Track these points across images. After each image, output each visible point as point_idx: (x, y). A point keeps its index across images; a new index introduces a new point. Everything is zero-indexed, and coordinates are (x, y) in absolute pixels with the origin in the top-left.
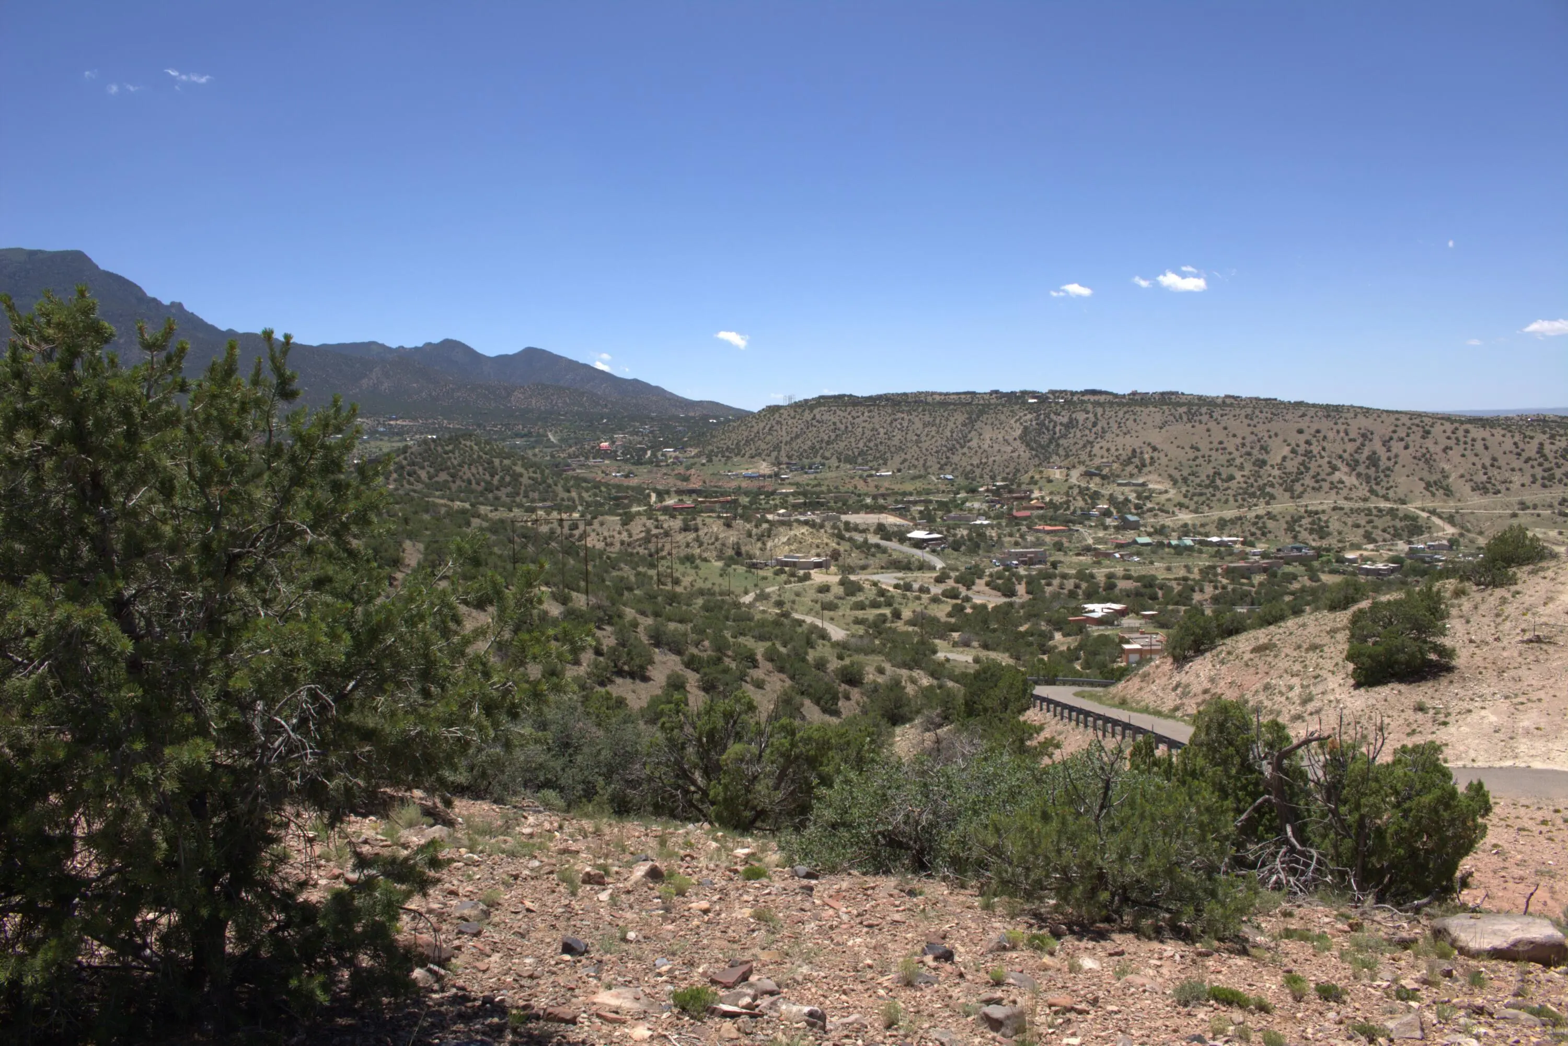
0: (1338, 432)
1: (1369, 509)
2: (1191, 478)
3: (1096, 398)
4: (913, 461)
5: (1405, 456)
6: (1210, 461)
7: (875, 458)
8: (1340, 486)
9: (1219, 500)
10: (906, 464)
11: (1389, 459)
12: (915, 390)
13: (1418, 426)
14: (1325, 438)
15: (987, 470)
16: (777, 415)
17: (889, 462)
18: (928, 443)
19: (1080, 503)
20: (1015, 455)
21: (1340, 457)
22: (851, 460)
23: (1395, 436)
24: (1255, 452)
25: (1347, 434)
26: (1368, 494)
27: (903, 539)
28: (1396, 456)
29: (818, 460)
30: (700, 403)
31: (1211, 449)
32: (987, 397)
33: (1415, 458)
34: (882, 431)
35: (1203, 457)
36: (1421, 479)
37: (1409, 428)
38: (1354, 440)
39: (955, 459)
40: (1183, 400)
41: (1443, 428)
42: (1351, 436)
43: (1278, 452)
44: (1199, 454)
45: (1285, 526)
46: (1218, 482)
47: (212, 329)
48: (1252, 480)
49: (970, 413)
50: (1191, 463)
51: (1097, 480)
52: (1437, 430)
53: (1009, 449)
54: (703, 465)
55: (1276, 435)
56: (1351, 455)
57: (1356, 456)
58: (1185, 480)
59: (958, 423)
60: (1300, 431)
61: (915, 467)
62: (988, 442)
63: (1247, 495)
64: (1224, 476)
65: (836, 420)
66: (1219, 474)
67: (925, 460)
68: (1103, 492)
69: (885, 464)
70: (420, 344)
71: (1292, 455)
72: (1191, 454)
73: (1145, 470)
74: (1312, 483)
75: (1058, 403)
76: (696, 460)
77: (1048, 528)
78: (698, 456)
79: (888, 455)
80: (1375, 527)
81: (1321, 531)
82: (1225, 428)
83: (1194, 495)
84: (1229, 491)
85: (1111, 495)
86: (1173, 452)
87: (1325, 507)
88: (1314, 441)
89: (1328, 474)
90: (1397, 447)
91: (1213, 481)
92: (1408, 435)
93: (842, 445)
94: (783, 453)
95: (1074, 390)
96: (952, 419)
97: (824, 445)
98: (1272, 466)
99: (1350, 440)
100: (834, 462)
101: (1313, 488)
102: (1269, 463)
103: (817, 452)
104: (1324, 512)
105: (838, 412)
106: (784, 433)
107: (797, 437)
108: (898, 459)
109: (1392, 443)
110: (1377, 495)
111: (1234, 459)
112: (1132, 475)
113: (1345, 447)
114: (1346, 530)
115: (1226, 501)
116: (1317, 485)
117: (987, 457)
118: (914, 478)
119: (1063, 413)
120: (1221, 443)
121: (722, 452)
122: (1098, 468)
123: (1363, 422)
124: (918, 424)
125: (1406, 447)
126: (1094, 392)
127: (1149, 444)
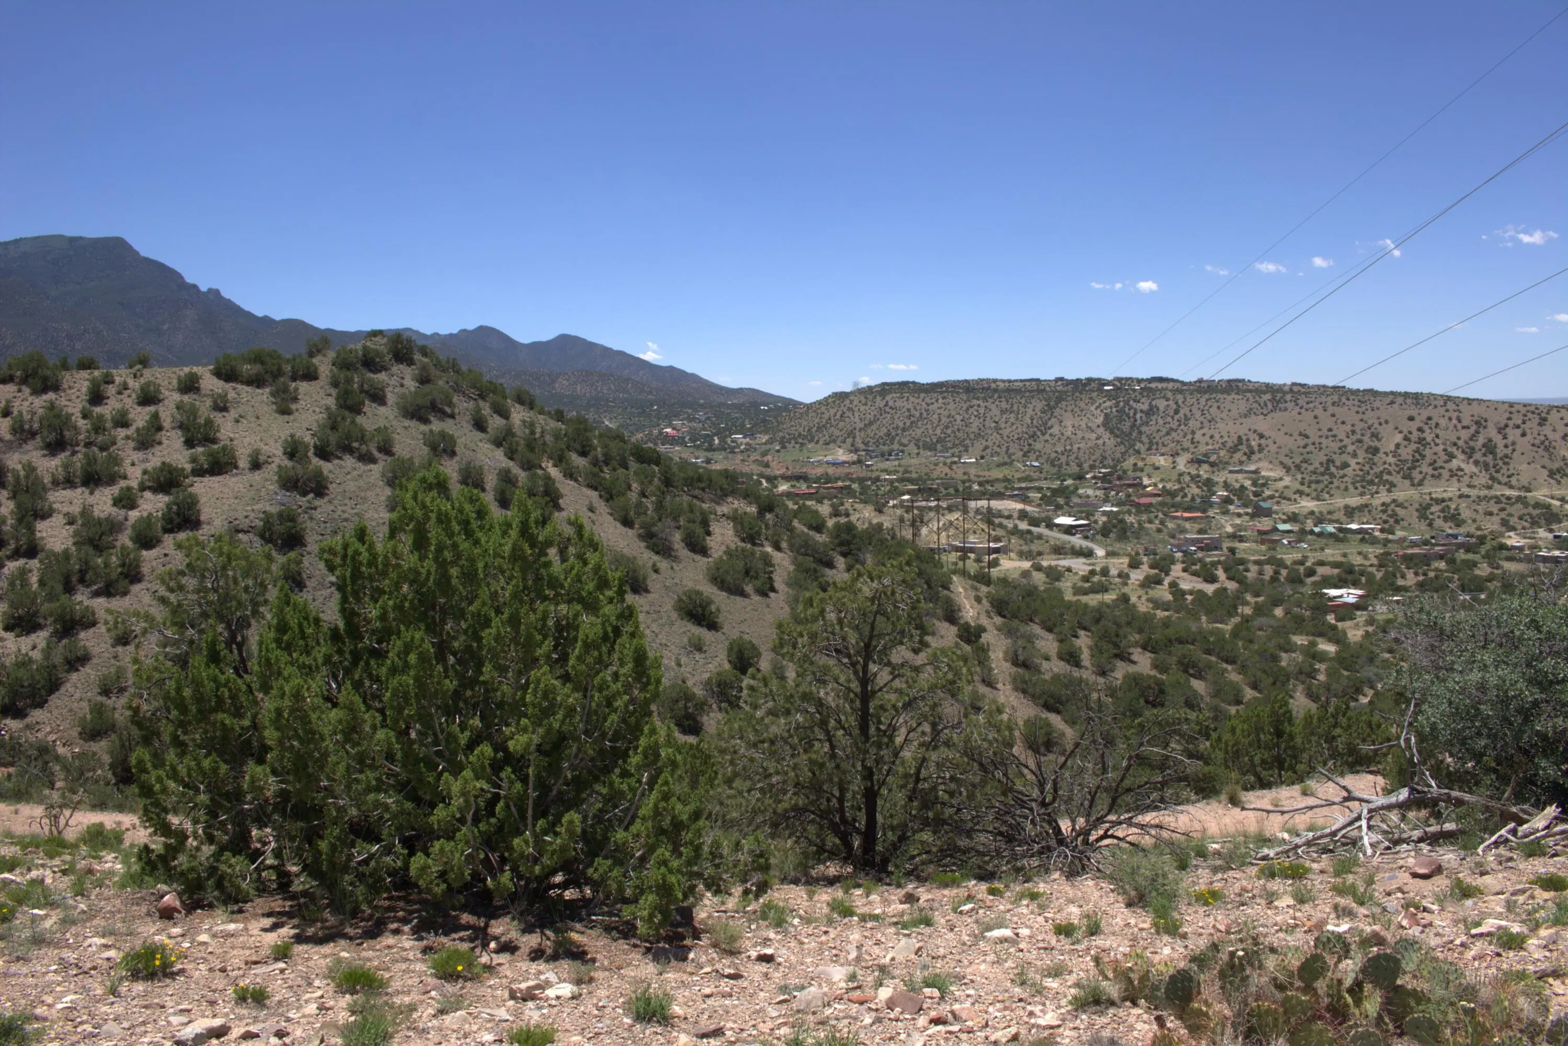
0: (1450, 419)
1: (1496, 497)
2: (1304, 465)
3: (1164, 385)
4: (996, 448)
5: (1523, 444)
6: (1321, 449)
7: (955, 446)
8: (1460, 473)
9: (1338, 488)
10: (989, 451)
11: (1506, 446)
12: (976, 378)
13: (1533, 413)
14: (1437, 425)
15: (1072, 458)
16: (847, 402)
17: (970, 449)
18: (1009, 430)
19: (1194, 490)
20: (1100, 442)
21: (1455, 444)
22: (931, 447)
23: (1511, 423)
24: (1366, 439)
25: (1460, 421)
26: (1490, 482)
27: (1051, 525)
28: (1514, 443)
29: (896, 446)
30: (740, 390)
31: (1320, 437)
32: (1053, 384)
33: (1533, 445)
34: (959, 418)
35: (1314, 444)
36: (1543, 467)
37: (1525, 415)
38: (1467, 427)
39: (1038, 446)
40: (1251, 387)
41: (1560, 415)
42: (1465, 423)
43: (1391, 440)
44: (1309, 441)
45: (1416, 514)
46: (1333, 469)
47: (249, 315)
48: (1367, 468)
49: (1048, 400)
50: (1301, 450)
51: (1206, 467)
52: (1554, 417)
53: (1094, 436)
54: (778, 451)
55: (1387, 422)
56: (1466, 443)
57: (1472, 443)
58: (1298, 467)
59: (1037, 410)
60: (1411, 419)
61: (998, 454)
62: (1070, 428)
63: (1365, 483)
64: (1338, 463)
65: (910, 406)
66: (1333, 462)
67: (1008, 448)
68: (1216, 479)
69: (966, 451)
70: (455, 331)
71: (1406, 443)
72: (1302, 442)
73: (1254, 457)
74: (1430, 471)
75: (1135, 390)
76: (768, 446)
77: (1186, 515)
78: (770, 441)
79: (968, 442)
80: (1510, 515)
81: (1455, 519)
82: (1333, 415)
83: (1311, 482)
84: (1346, 479)
85: (1225, 482)
86: (1282, 439)
87: (1449, 495)
88: (1426, 428)
89: (1446, 462)
90: (1513, 434)
91: (1328, 469)
92: (1524, 423)
93: (919, 432)
94: (858, 440)
95: (1140, 377)
96: (1031, 406)
97: (899, 432)
98: (1386, 453)
99: (1464, 427)
100: (912, 449)
101: (1433, 476)
102: (1382, 451)
103: (893, 438)
104: (1450, 499)
105: (911, 399)
106: (857, 420)
107: (871, 423)
108: (979, 446)
109: (1508, 430)
110: (1500, 483)
111: (1345, 447)
112: (1241, 463)
113: (1458, 434)
114: (1478, 517)
115: (1346, 489)
116: (1436, 473)
117: (1071, 445)
118: (1000, 465)
119: (1143, 400)
120: (1330, 430)
121: (795, 438)
122: (1206, 455)
123: (1476, 410)
124: (995, 411)
125: (1524, 435)
126: (1161, 380)
127: (1255, 431)
